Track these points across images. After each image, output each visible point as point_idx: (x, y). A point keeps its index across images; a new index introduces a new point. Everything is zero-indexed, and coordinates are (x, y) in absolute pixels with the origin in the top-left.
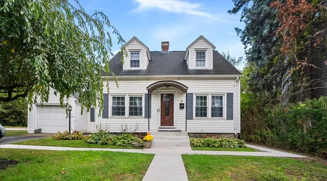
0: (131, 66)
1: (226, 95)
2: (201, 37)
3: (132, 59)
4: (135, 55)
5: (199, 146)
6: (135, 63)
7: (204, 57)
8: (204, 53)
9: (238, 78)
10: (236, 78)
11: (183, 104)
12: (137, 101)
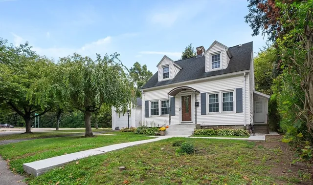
0: (164, 78)
1: (235, 90)
2: (215, 42)
3: (165, 72)
4: (166, 69)
5: (198, 134)
6: (166, 75)
7: (219, 59)
8: (219, 55)
9: (245, 73)
10: (243, 74)
11: (198, 103)
12: (167, 104)
